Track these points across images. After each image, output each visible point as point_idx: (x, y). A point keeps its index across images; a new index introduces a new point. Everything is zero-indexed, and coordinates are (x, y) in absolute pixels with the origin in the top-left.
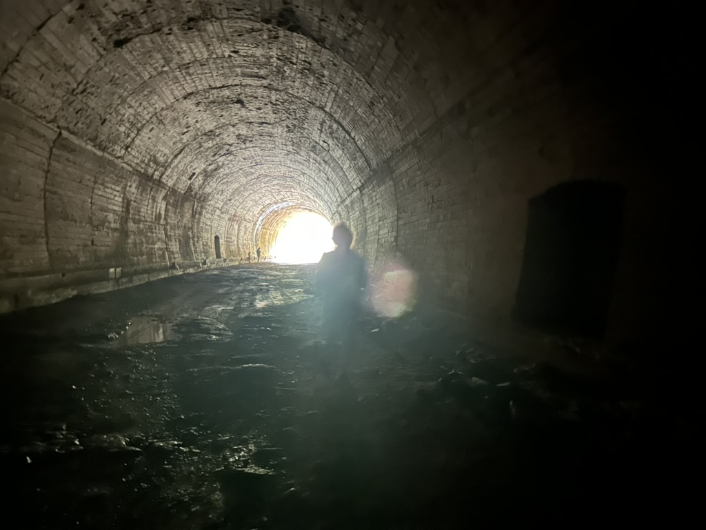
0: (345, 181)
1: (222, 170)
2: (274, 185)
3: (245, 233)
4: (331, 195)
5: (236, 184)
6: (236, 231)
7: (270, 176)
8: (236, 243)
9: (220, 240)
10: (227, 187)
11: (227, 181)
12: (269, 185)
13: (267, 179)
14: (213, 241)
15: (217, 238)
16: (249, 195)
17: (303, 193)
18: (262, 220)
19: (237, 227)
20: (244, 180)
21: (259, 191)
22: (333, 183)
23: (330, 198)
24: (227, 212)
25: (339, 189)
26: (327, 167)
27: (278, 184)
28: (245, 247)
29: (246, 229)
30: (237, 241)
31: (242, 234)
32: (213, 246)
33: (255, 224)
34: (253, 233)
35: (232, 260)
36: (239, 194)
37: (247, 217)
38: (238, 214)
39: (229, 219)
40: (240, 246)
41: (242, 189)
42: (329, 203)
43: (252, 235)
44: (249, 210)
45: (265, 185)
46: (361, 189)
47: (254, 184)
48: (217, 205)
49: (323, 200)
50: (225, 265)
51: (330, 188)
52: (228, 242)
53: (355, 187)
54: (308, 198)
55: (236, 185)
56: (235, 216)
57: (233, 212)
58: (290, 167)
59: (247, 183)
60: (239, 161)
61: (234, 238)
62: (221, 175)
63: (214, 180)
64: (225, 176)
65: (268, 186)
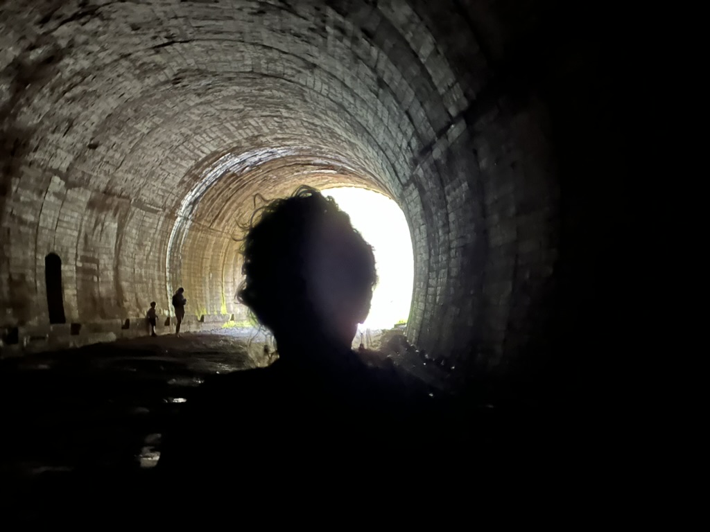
0: (426, 90)
1: (67, 60)
2: (226, 99)
3: (140, 245)
4: (393, 128)
5: (110, 99)
6: (113, 241)
7: (215, 74)
8: (110, 274)
9: (64, 267)
10: (85, 108)
11: (85, 93)
12: (209, 97)
13: (204, 82)
14: (42, 270)
15: (54, 262)
16: (152, 130)
17: (316, 121)
18: (194, 203)
19: (115, 226)
20: (133, 88)
21: (182, 118)
22: (394, 95)
23: (392, 138)
24: (83, 183)
25: (413, 112)
26: (374, 51)
27: (236, 96)
28: (139, 286)
29: (143, 232)
30: (116, 269)
31: (130, 246)
32: (41, 284)
33: (171, 216)
34: (163, 242)
35: (97, 329)
36: (119, 128)
37: (146, 196)
38: (118, 188)
39: (91, 205)
40: (124, 284)
41: (130, 112)
42: (389, 153)
43: (162, 250)
44: (152, 173)
45: (198, 100)
46: (468, 115)
47: (166, 97)
48: (55, 164)
49: (372, 142)
50: (73, 342)
51: (389, 109)
52: (88, 273)
53: (453, 111)
54: (333, 134)
55: (110, 104)
56: (108, 193)
57: (101, 181)
58: (270, 48)
59: (146, 95)
60: (119, 34)
61: (106, 261)
62: (67, 74)
63: (46, 90)
64: (79, 79)
65: (209, 103)
